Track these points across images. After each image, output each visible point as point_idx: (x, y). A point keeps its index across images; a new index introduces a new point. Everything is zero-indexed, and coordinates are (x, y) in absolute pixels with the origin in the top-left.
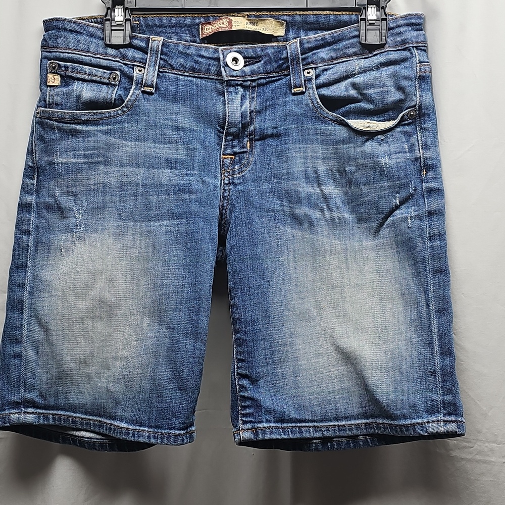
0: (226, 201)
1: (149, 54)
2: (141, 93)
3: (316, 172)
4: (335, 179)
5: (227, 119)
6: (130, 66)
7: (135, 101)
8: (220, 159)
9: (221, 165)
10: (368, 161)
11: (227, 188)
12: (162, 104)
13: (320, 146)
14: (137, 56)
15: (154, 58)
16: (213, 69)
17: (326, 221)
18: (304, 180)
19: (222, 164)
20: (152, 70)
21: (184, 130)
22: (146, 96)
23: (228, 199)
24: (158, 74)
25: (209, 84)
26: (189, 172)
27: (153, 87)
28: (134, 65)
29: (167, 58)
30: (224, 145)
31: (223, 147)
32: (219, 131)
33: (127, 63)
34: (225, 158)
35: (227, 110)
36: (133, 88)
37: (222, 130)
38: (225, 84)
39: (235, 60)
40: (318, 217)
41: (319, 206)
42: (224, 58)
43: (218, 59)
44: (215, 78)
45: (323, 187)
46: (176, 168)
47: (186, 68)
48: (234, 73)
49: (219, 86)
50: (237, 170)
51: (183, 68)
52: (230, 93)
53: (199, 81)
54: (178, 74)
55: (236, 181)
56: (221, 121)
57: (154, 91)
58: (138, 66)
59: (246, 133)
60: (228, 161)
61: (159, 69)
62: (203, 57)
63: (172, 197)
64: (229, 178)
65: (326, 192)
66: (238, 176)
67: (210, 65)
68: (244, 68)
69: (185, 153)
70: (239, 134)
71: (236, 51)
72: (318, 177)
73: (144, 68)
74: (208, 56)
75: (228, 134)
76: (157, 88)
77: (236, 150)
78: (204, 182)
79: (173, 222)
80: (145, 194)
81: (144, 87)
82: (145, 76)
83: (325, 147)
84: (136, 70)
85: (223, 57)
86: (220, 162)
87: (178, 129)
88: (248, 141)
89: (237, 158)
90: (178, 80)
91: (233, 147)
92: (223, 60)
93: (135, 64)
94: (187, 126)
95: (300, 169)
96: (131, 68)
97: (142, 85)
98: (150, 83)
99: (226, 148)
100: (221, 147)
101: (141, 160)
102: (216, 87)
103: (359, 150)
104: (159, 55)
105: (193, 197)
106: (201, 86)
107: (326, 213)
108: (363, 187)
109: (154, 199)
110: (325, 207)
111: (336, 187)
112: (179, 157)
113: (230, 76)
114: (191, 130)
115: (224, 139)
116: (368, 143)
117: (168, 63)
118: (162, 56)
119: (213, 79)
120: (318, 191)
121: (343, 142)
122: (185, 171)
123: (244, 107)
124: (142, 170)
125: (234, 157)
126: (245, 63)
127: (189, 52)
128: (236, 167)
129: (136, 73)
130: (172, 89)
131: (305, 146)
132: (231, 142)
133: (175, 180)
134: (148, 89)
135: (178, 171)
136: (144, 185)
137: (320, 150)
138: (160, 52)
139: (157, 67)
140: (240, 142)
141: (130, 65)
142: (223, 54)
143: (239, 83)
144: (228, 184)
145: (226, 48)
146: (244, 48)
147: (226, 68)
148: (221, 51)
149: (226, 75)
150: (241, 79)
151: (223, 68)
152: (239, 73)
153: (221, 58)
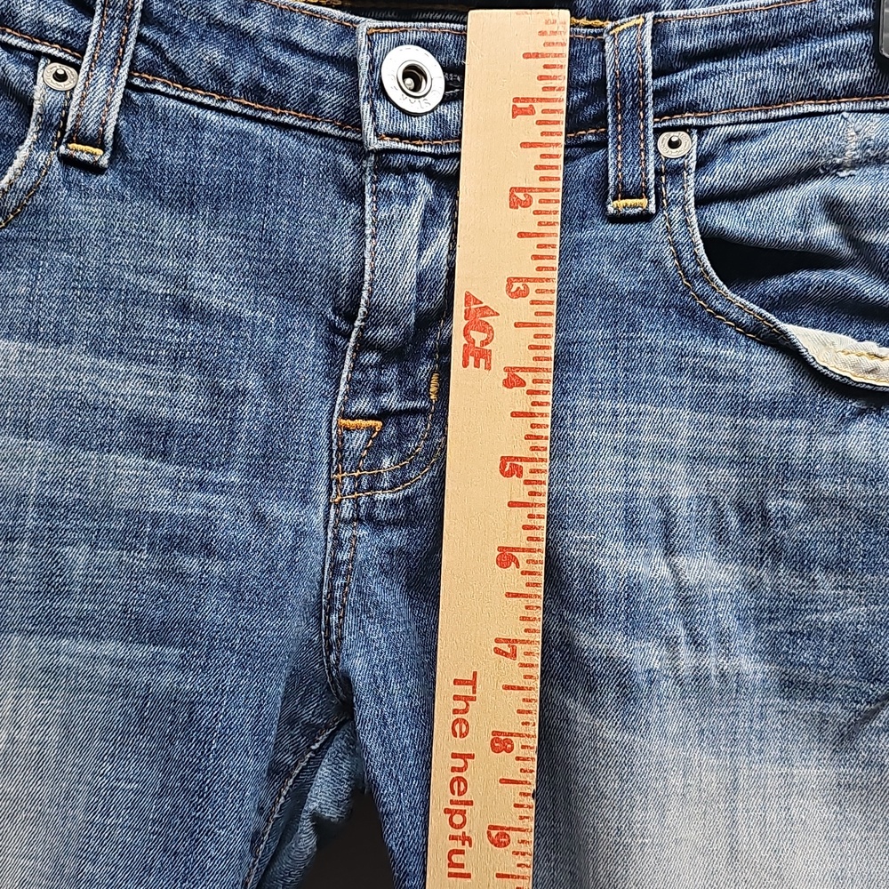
0: (339, 582)
1: (97, 18)
2: (56, 164)
3: (662, 502)
4: (721, 535)
5: (365, 294)
6: (23, 55)
7: (32, 191)
8: (330, 431)
9: (331, 451)
10: (854, 490)
11: (346, 534)
12: (133, 210)
13: (685, 414)
14: (50, 19)
15: (115, 34)
16: (330, 99)
17: (679, 681)
18: (620, 530)
19: (335, 447)
20: (102, 81)
21: (205, 316)
22: (76, 174)
23: (348, 572)
24: (126, 97)
25: (312, 152)
26: (211, 475)
27: (103, 147)
28: (38, 54)
29: (164, 41)
30: (349, 382)
31: (343, 388)
32: (333, 329)
33: (14, 41)
34: (348, 430)
35: (368, 261)
36: (28, 142)
37: (344, 326)
38: (368, 164)
39: (414, 74)
40: (657, 666)
41: (660, 628)
42: (375, 67)
43: (350, 65)
44: (336, 132)
45: (681, 561)
46: (165, 455)
47: (231, 84)
48: (405, 127)
49: (347, 164)
50: (387, 477)
51: (221, 81)
52: (383, 196)
53: (275, 138)
54: (201, 105)
55: (380, 513)
56: (343, 294)
57: (104, 161)
58: (54, 59)
59: (430, 343)
60: (357, 441)
61: (130, 76)
62: (295, 48)
63: (143, 559)
64: (356, 501)
65: (691, 578)
66: (389, 496)
67: (320, 82)
68: (444, 110)
69: (203, 402)
70: (404, 347)
71: (418, 43)
72: (667, 524)
73: (78, 68)
74: (316, 48)
75: (364, 345)
76: (118, 149)
77: (391, 401)
78: (260, 519)
79: (141, 652)
80: (47, 539)
81: (70, 141)
82: (74, 102)
83: (703, 417)
84: (47, 72)
85: (372, 61)
86: (330, 438)
87: (183, 309)
88: (433, 372)
89: (392, 430)
90: (198, 126)
91: (379, 390)
92: (371, 72)
93: (44, 49)
94: (217, 302)
95: (606, 488)
96: (26, 62)
97: (63, 133)
98: (91, 128)
99: (353, 394)
100: (338, 387)
101: (38, 413)
102: (337, 169)
103: (825, 444)
104: (135, 27)
105: (217, 568)
106: (280, 159)
107: (684, 651)
108: (819, 576)
109: (78, 557)
110: (682, 632)
111: (721, 558)
112: (181, 416)
113: (391, 136)
114: (232, 321)
115: (348, 363)
116: (861, 426)
117: (166, 61)
118: (145, 31)
119: (326, 135)
120: (665, 571)
121: (771, 408)
122: (196, 473)
123: (429, 253)
124: (41, 449)
125: (379, 424)
126: (447, 89)
127: (247, 24)
128: (386, 462)
129: (45, 87)
130: (173, 158)
131: (634, 408)
132: (372, 374)
133: (160, 500)
134: (83, 152)
135: (171, 469)
136: (47, 506)
137: (683, 425)
138: (138, 15)
139: (124, 72)
140: (405, 373)
141: (24, 50)
142: (371, 49)
143: (421, 162)
144: (353, 519)
145: (385, 28)
146: (449, 33)
147: (377, 103)
148: (364, 34)
149: (375, 130)
150: (429, 150)
151: (366, 103)
152: (424, 125)
153: (364, 62)
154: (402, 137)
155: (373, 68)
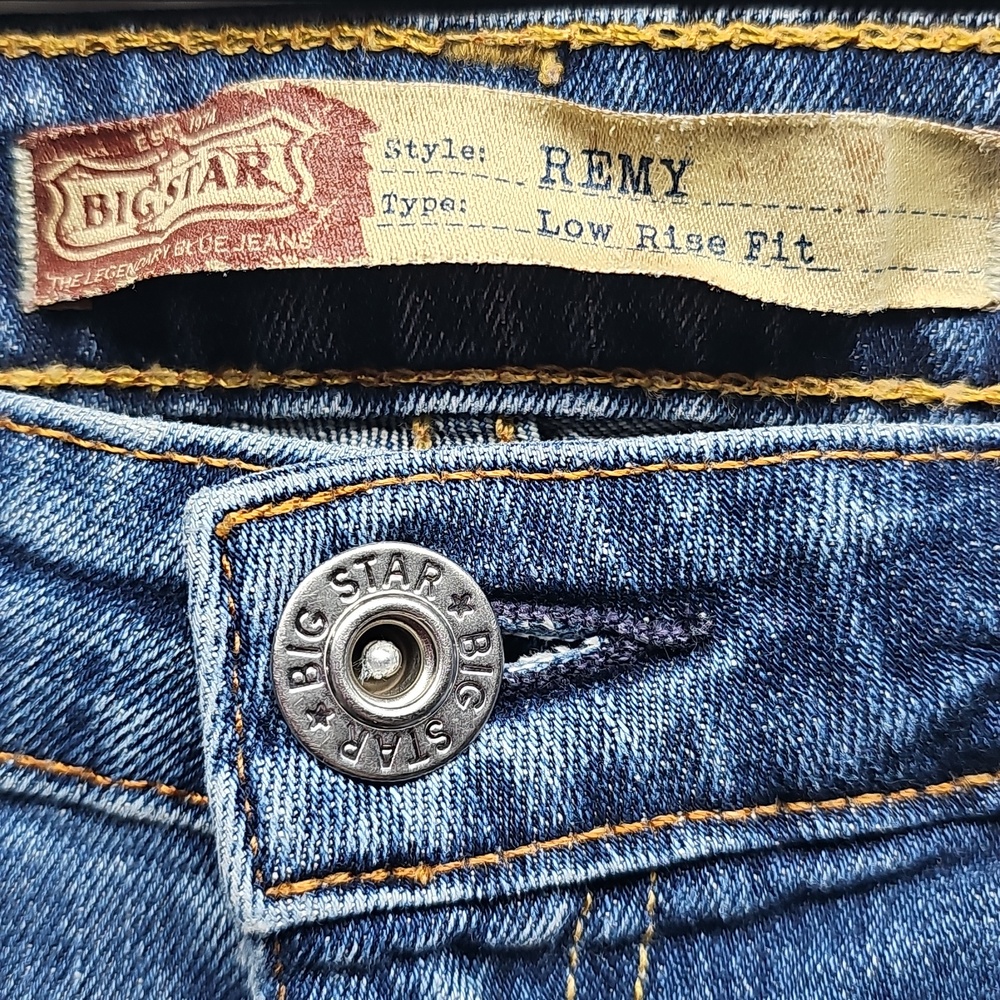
42: (249, 644)
48: (365, 832)
62: (15, 556)
85: (238, 624)
143: (431, 932)
145: (284, 497)
146: (504, 480)
147: (263, 765)
148: (205, 537)
149: (257, 866)
150: (457, 892)
151: (223, 774)
152: (433, 813)
153: (210, 633)
154: (355, 868)
155: (246, 644)
